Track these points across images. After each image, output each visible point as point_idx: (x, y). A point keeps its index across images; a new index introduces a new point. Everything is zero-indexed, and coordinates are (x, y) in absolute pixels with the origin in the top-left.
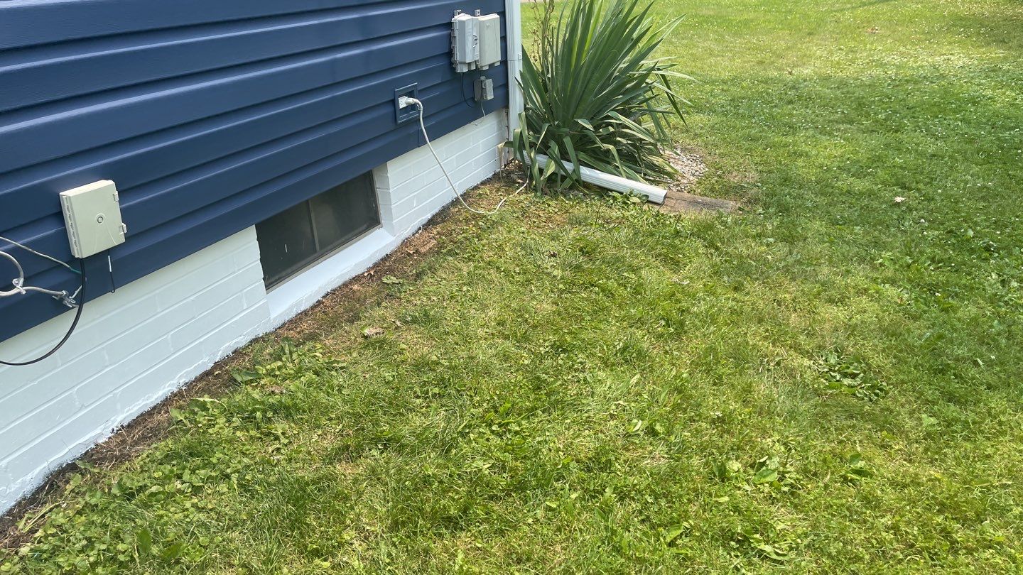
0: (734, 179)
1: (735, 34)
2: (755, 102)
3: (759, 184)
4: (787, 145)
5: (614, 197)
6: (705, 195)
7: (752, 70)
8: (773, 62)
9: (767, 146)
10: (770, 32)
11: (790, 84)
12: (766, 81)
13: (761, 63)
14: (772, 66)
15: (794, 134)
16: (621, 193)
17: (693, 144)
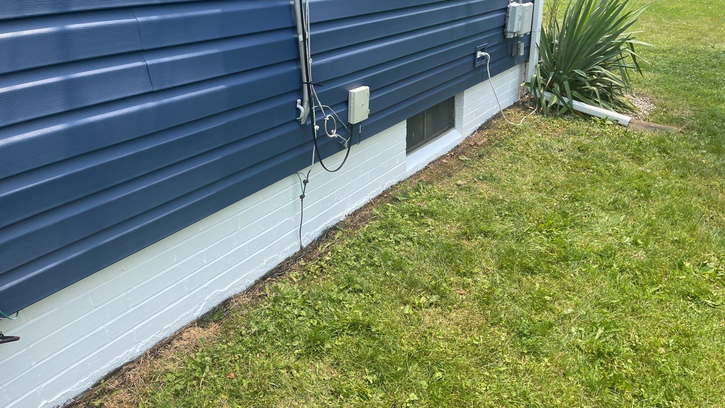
0: (676, 114)
1: (669, 18)
2: (688, 65)
3: (694, 118)
4: (712, 95)
5: (594, 120)
6: (656, 122)
7: (684, 44)
8: (700, 39)
9: (698, 94)
10: (696, 17)
11: (713, 55)
12: (695, 52)
13: (690, 39)
14: (699, 41)
15: (717, 88)
16: (600, 118)
17: (644, 91)
